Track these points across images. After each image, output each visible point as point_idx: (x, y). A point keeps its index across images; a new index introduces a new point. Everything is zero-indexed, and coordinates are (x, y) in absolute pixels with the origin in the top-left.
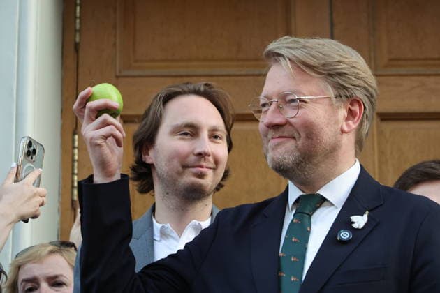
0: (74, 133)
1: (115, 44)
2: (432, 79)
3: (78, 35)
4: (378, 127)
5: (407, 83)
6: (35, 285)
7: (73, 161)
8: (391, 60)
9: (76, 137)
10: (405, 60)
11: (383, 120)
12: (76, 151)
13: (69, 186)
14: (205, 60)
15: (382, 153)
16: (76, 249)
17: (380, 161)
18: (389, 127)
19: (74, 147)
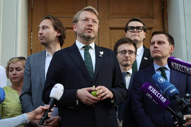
0: (31, 32)
1: (42, 9)
2: (124, 19)
3: (32, 6)
4: (110, 31)
5: (117, 20)
6: (12, 69)
7: (31, 39)
8: (113, 14)
9: (32, 33)
10: (117, 14)
11: (111, 29)
12: (32, 36)
13: (30, 45)
14: (65, 13)
15: (110, 38)
16: (25, 60)
17: (110, 40)
18: (112, 31)
19: (31, 35)
